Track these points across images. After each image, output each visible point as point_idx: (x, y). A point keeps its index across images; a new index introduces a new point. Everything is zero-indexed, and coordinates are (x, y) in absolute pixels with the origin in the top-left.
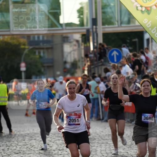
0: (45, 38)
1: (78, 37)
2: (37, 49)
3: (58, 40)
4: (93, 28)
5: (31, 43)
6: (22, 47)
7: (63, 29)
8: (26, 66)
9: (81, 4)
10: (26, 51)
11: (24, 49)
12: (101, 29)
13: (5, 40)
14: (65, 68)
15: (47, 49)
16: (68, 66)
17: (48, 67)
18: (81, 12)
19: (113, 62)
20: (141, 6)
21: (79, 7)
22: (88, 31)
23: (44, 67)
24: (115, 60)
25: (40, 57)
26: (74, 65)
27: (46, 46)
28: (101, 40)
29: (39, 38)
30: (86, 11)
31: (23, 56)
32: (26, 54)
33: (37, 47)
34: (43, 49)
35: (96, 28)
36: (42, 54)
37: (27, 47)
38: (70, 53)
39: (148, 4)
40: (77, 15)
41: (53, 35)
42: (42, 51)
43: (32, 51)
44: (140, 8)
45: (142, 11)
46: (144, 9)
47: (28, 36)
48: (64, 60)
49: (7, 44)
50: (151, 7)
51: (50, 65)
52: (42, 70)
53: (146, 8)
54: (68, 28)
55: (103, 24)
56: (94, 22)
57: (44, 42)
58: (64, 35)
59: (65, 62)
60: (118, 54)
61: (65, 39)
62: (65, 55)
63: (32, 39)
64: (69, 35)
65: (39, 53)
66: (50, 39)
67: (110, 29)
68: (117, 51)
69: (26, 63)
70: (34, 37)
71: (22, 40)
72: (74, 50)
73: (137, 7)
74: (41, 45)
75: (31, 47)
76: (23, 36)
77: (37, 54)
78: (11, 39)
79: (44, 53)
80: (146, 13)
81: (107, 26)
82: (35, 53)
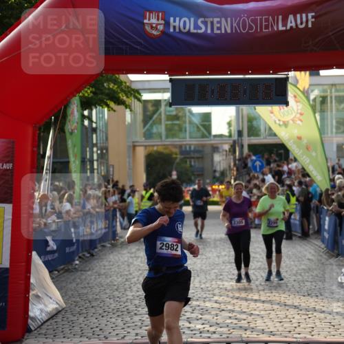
0: (197, 149)
1: (227, 147)
2: (188, 158)
3: (208, 150)
4: (238, 140)
5: (182, 153)
6: (174, 156)
7: (211, 140)
8: (178, 175)
9: (231, 117)
10: (178, 160)
11: (176, 158)
12: (247, 140)
13: (159, 150)
14: (214, 177)
15: (198, 158)
16: (217, 175)
17: (199, 175)
18: (229, 124)
19: (256, 171)
20: (279, 120)
21: (228, 120)
22: (234, 142)
23: (194, 175)
24: (258, 170)
25: (191, 166)
26: (223, 174)
27: (197, 155)
28: (246, 150)
29: (190, 148)
30: (234, 124)
31: (174, 166)
32: (178, 163)
33: (188, 156)
34: (193, 158)
35: (241, 140)
36: (193, 163)
37: (178, 156)
38: (220, 162)
39: (286, 119)
40: (227, 126)
41: (203, 146)
42: (192, 160)
43: (184, 160)
44: (278, 122)
45: (279, 125)
46: (281, 123)
47: (181, 146)
48: (214, 168)
49: (160, 153)
50: (288, 122)
51: (201, 173)
52: (193, 178)
53: (284, 122)
54: (216, 139)
55: (249, 136)
56: (240, 133)
57: (195, 151)
58: (215, 146)
59: (215, 171)
60: (260, 164)
61: (215, 149)
62: (215, 164)
63: (183, 149)
64: (220, 146)
65: (190, 162)
66: (200, 149)
67: (255, 140)
68: (260, 161)
69: (177, 171)
70: (186, 148)
71: (175, 150)
72: (223, 160)
73: (275, 122)
74: (192, 155)
75: (182, 157)
76: (175, 146)
77: (188, 162)
78: (165, 149)
79: (195, 162)
80: (283, 127)
81: (252, 138)
82: (186, 162)
